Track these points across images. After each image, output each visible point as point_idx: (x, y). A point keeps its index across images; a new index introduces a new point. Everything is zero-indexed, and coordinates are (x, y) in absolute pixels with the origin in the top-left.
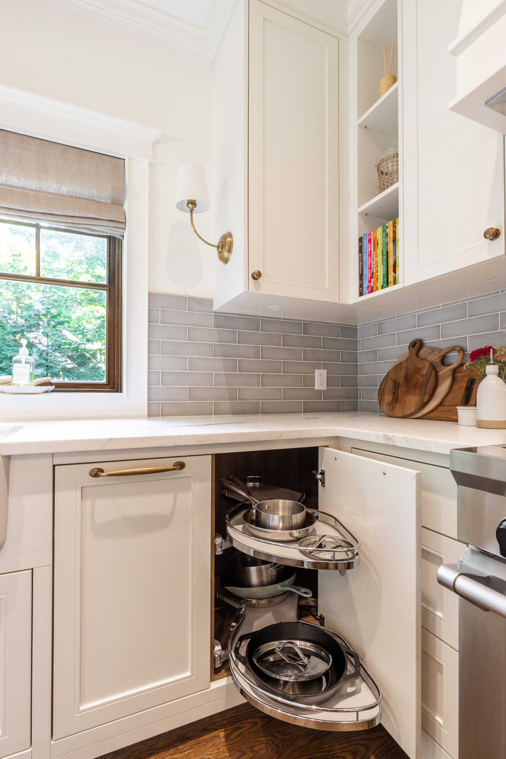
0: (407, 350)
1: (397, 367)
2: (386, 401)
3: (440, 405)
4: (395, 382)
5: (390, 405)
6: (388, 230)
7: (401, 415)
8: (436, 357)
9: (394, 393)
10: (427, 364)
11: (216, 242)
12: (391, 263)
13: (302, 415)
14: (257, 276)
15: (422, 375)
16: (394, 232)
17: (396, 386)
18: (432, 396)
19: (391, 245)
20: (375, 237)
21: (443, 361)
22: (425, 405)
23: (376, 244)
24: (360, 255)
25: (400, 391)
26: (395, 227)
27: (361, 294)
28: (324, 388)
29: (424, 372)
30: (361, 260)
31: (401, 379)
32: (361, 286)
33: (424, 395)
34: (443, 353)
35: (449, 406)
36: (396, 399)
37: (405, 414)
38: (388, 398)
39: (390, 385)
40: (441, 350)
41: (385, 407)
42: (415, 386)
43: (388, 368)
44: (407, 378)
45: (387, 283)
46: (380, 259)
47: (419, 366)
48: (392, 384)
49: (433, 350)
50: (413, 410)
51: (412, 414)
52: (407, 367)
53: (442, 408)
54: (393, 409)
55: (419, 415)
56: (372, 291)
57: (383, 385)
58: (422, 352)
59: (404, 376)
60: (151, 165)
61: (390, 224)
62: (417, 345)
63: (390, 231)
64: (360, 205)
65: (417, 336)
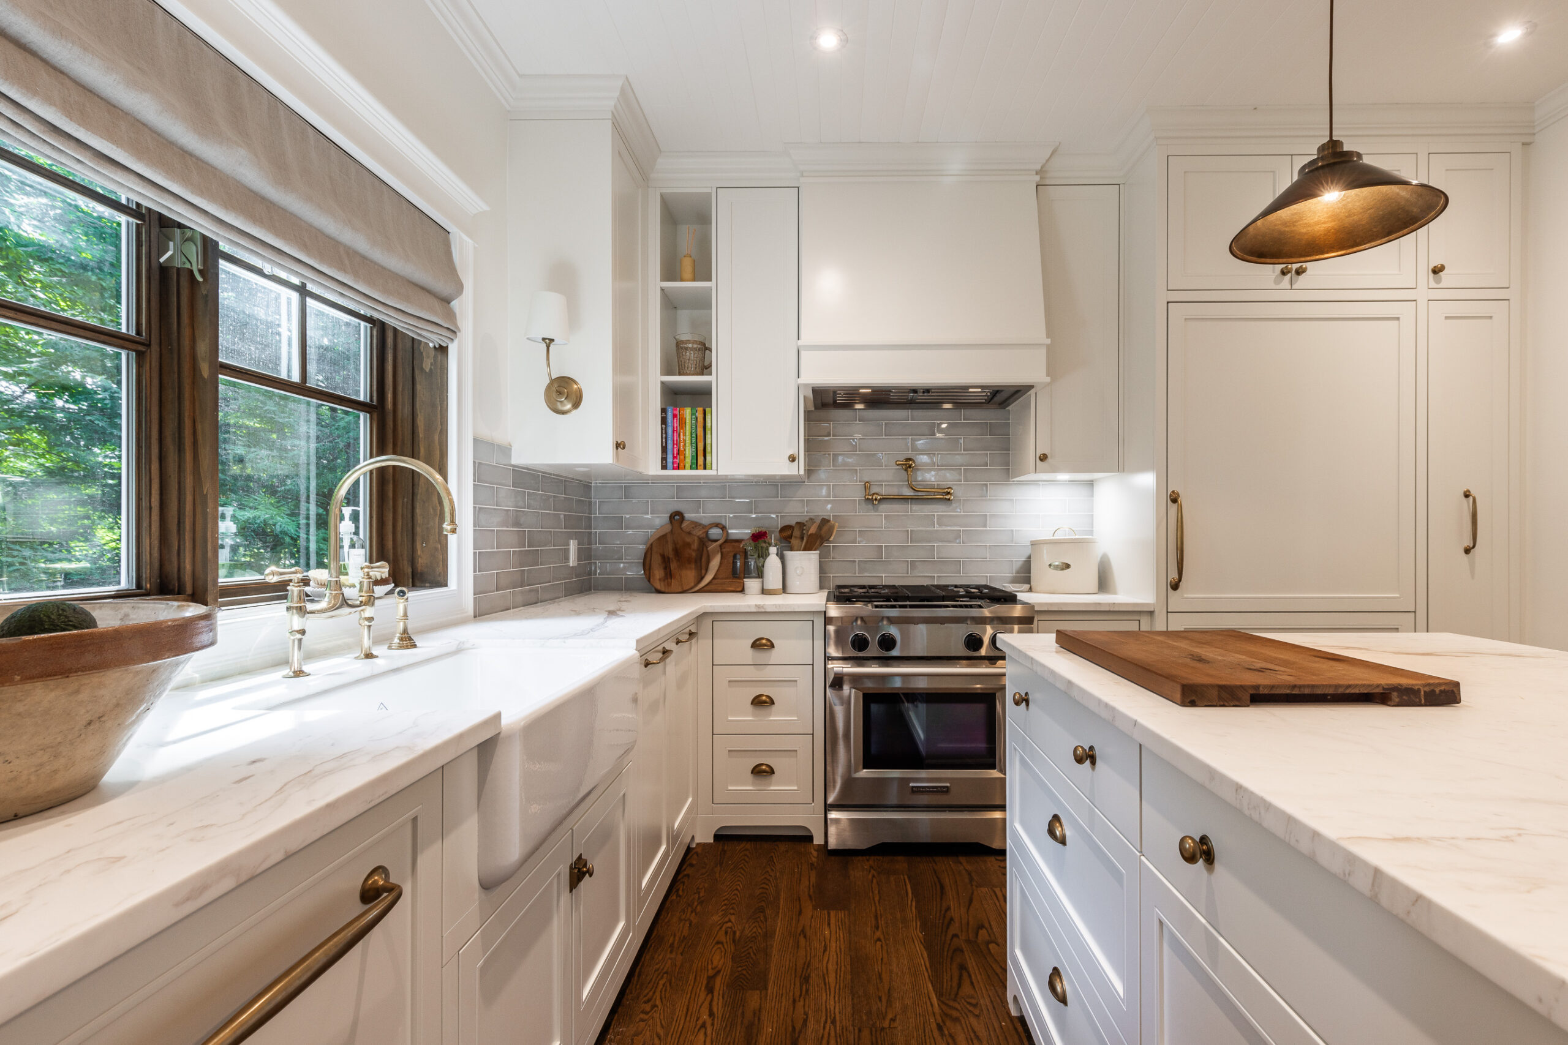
0: (666, 521)
1: (662, 540)
2: (658, 577)
3: (714, 578)
4: (663, 556)
5: (664, 581)
6: (697, 414)
7: (680, 590)
8: (701, 532)
9: (665, 568)
10: (696, 538)
12: (701, 447)
14: (621, 446)
15: (693, 550)
16: (705, 418)
17: (665, 559)
18: (707, 568)
19: (701, 430)
20: (682, 415)
21: (708, 536)
22: (702, 578)
23: (683, 423)
24: (664, 426)
25: (670, 566)
26: (706, 413)
27: (664, 467)
28: (575, 563)
29: (691, 547)
30: (664, 432)
31: (669, 551)
32: (664, 459)
33: (701, 569)
34: (705, 529)
35: (722, 579)
36: (669, 575)
37: (685, 589)
38: (658, 573)
39: (656, 560)
40: (703, 526)
42: (689, 561)
43: (649, 538)
44: (677, 552)
45: (695, 466)
46: (687, 439)
47: (685, 540)
48: (660, 558)
49: (695, 524)
50: (692, 584)
51: (691, 588)
52: (674, 541)
53: (715, 581)
54: (669, 585)
55: (696, 589)
56: (678, 468)
57: (648, 559)
58: (685, 525)
59: (673, 550)
61: (700, 410)
62: (677, 517)
63: (700, 416)
64: (662, 374)
65: (676, 508)
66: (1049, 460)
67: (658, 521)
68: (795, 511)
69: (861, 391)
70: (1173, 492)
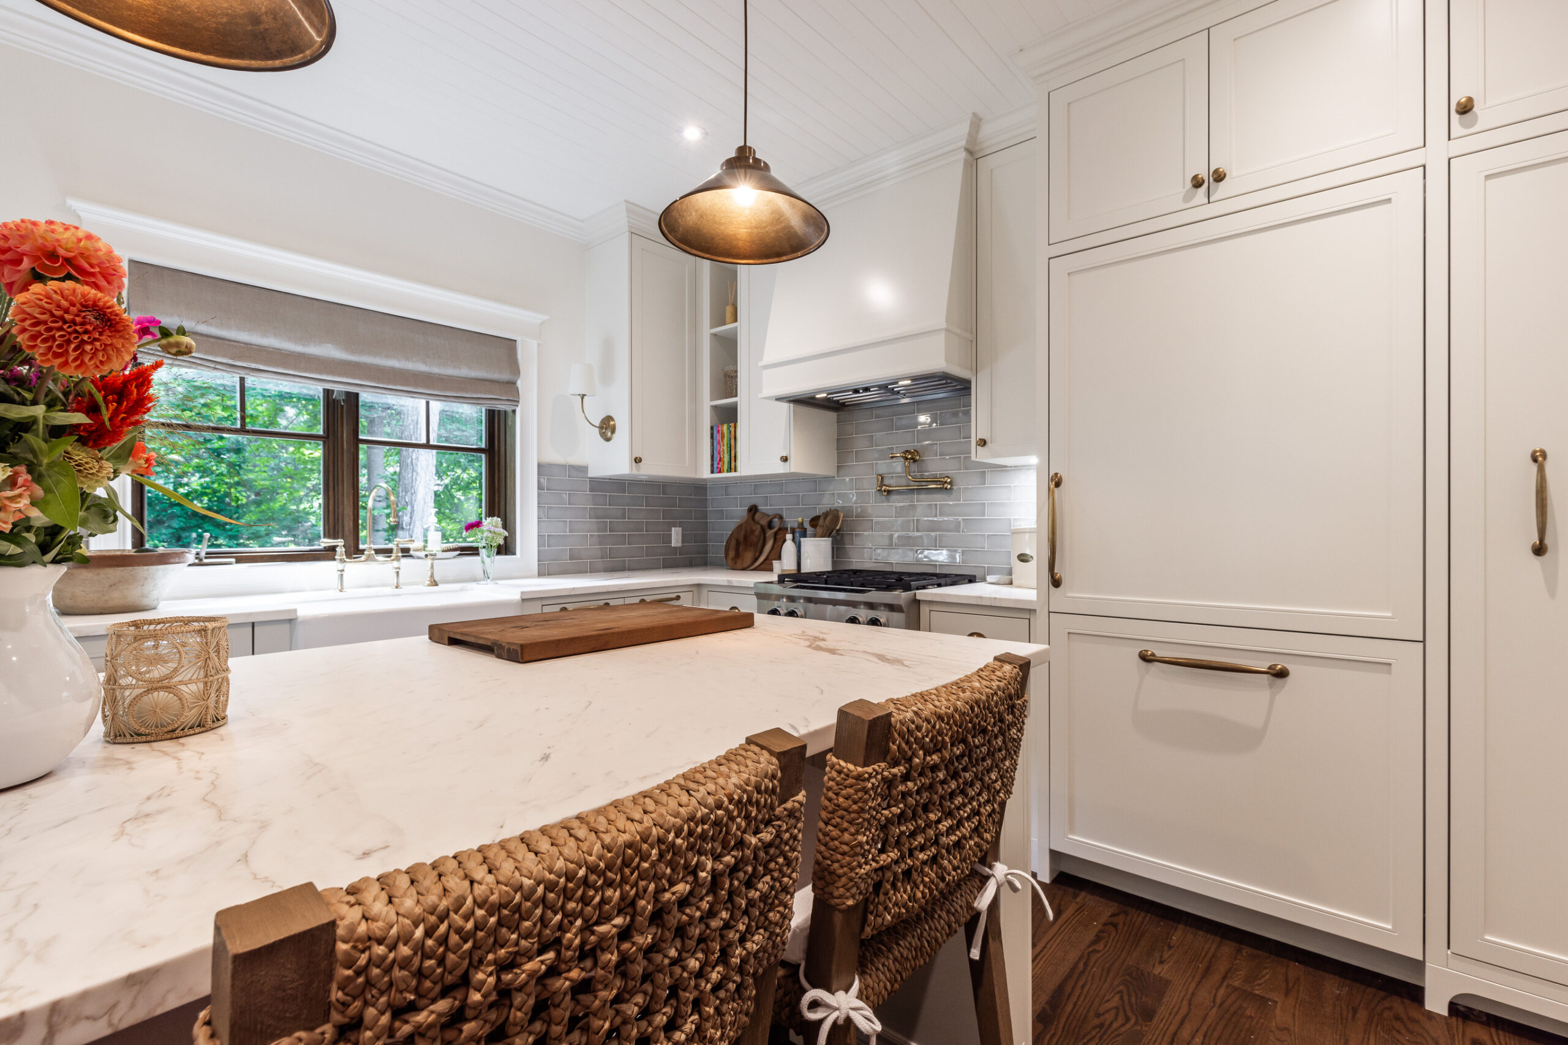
0: (746, 513)
1: (740, 527)
2: (731, 557)
3: (765, 559)
4: (737, 540)
5: (734, 560)
6: (730, 428)
7: (741, 567)
8: (766, 521)
9: (736, 549)
10: (759, 527)
11: (598, 424)
12: (733, 455)
13: (662, 571)
14: (638, 460)
15: (756, 536)
16: (735, 432)
17: (738, 543)
18: (761, 552)
19: (733, 441)
20: (722, 431)
21: (770, 525)
22: (756, 559)
23: (723, 437)
24: (712, 440)
25: (741, 548)
26: (735, 428)
27: (712, 472)
28: (680, 545)
29: (757, 533)
30: (712, 445)
31: (741, 538)
32: (712, 465)
33: (757, 552)
34: (769, 519)
36: (738, 555)
37: (744, 566)
38: (732, 554)
39: (733, 543)
40: (768, 516)
41: (730, 562)
42: (751, 544)
43: (733, 527)
44: (746, 538)
45: (730, 470)
46: (725, 448)
47: (754, 528)
48: (735, 543)
49: (765, 515)
50: (748, 563)
51: (749, 566)
52: (746, 528)
54: (736, 563)
55: (753, 567)
56: (720, 472)
57: (729, 542)
58: (757, 516)
59: (744, 535)
60: (539, 345)
61: (732, 425)
62: (753, 510)
63: (732, 429)
64: (712, 400)
65: (753, 502)
66: (989, 444)
67: (739, 512)
68: (827, 502)
69: (817, 396)
70: (1056, 474)
